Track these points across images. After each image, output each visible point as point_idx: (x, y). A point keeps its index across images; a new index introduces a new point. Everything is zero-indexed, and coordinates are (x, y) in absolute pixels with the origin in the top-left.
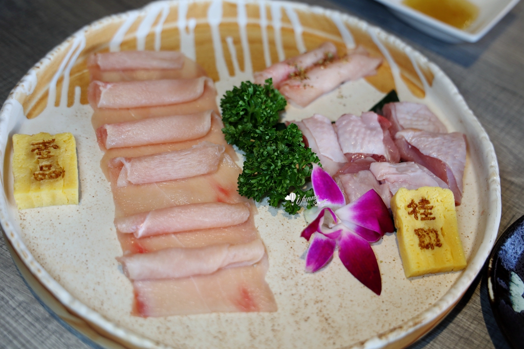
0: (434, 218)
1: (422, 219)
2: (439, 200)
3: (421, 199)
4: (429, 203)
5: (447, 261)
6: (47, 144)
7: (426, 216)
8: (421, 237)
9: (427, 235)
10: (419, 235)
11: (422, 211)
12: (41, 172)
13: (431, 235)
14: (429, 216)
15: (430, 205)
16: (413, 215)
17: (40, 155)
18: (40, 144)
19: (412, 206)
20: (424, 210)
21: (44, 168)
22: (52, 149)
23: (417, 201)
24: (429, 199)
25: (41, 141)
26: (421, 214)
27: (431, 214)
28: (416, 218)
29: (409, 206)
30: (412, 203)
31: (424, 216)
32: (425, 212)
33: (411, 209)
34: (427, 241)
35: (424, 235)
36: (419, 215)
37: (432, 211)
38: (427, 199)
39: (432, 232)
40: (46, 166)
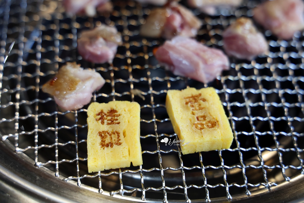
0: (119, 123)
1: (108, 124)
2: (126, 110)
3: (110, 109)
4: (117, 112)
5: (123, 157)
6: (196, 98)
7: (112, 121)
8: (103, 137)
9: (109, 136)
10: (101, 136)
11: (109, 118)
12: (199, 122)
13: (113, 136)
14: (114, 121)
15: (118, 113)
16: (100, 121)
17: (193, 107)
18: (189, 98)
19: (100, 114)
20: (111, 117)
21: (200, 119)
22: (201, 102)
23: (105, 111)
24: (117, 110)
25: (190, 96)
26: (108, 120)
27: (117, 120)
28: (103, 123)
29: (99, 114)
30: (102, 112)
31: (110, 122)
32: (112, 118)
33: (100, 116)
34: (108, 140)
35: (106, 136)
36: (106, 121)
37: (118, 118)
38: (114, 109)
39: (114, 133)
40: (202, 117)
